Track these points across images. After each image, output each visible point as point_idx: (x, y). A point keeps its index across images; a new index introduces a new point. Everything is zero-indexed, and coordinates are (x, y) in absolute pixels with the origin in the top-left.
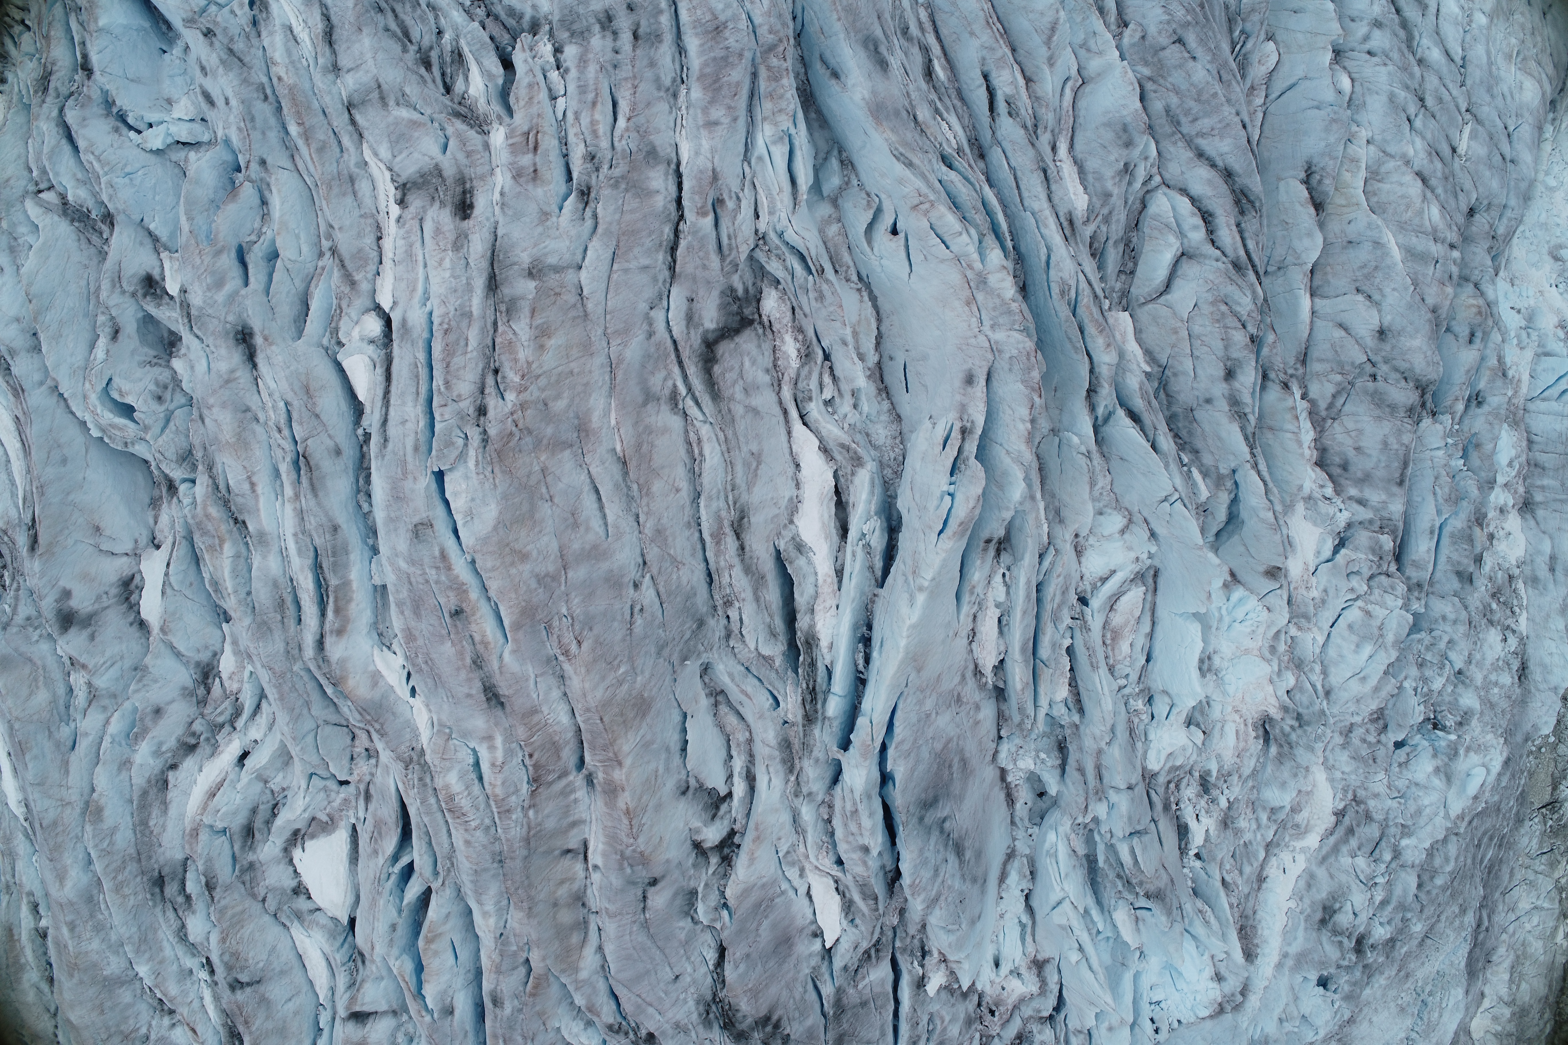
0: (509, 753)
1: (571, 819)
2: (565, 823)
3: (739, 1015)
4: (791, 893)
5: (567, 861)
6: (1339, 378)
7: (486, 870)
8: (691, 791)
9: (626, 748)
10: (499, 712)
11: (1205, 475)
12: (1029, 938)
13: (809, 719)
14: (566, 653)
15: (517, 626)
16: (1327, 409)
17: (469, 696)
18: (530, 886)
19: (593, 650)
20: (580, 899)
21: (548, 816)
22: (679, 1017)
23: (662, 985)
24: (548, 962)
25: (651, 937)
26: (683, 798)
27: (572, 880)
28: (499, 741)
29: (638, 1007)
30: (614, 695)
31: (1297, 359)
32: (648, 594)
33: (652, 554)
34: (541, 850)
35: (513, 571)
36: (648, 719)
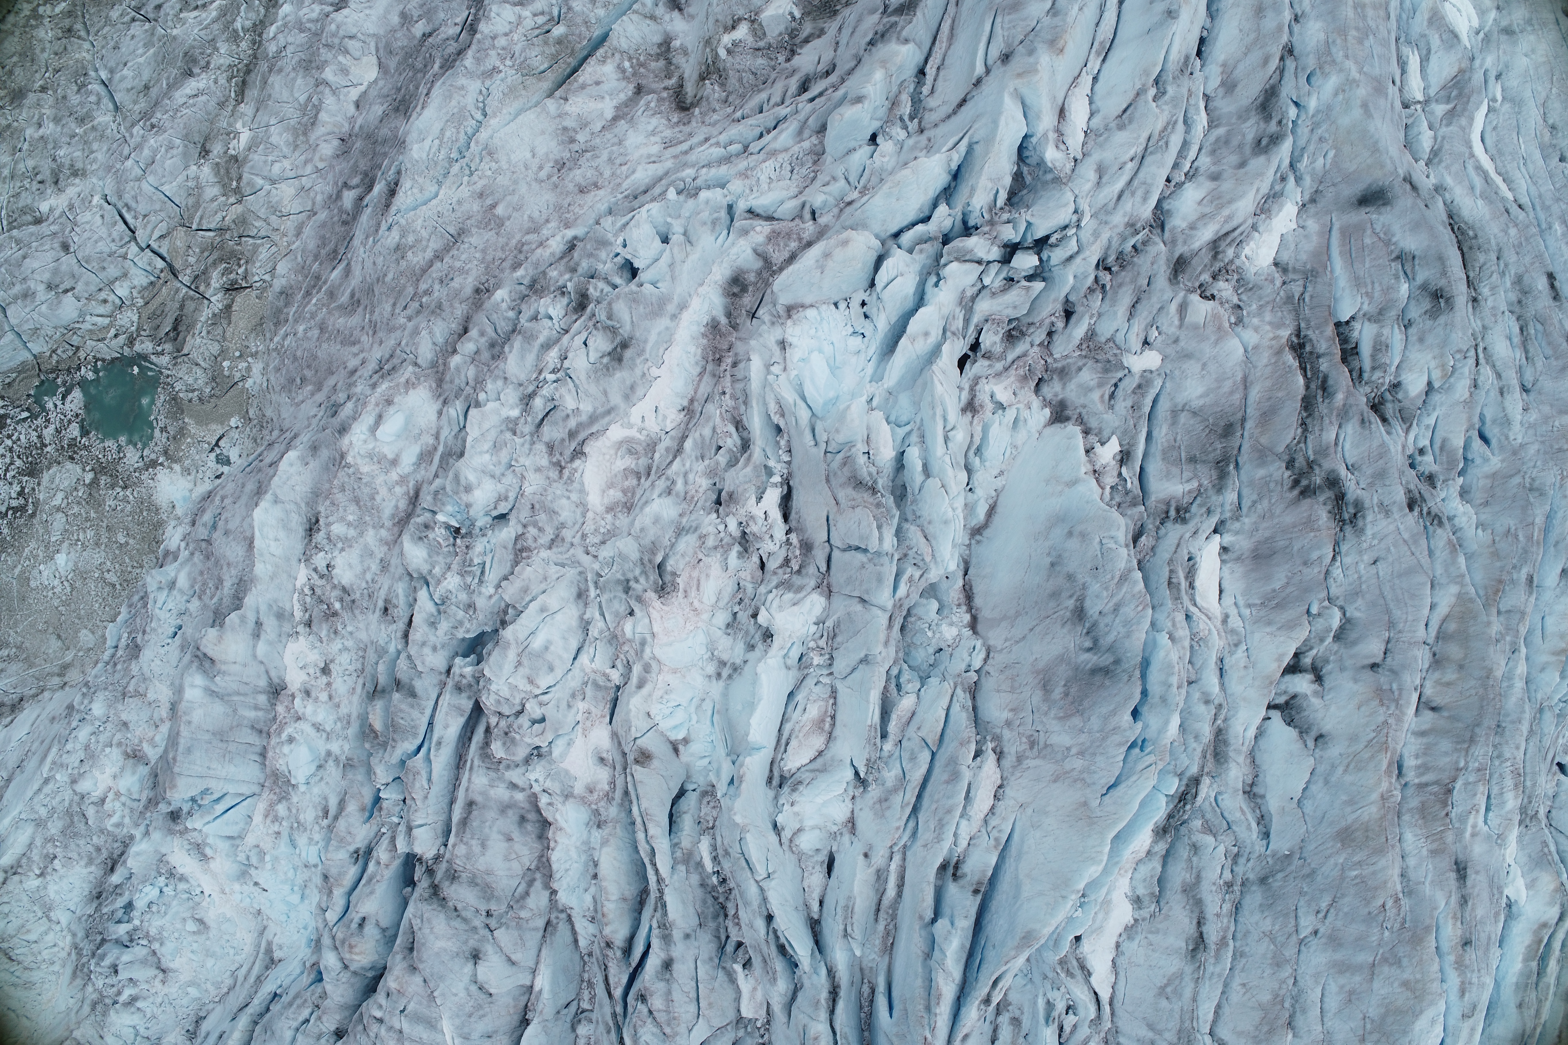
0: (1463, 819)
1: (1425, 740)
2: (1430, 739)
3: (1329, 507)
4: (1241, 603)
5: (1438, 701)
6: (523, 914)
7: (1513, 722)
8: (1314, 734)
9: (1374, 809)
10: (1461, 857)
11: (700, 865)
12: (977, 441)
13: (1196, 781)
14: (1397, 900)
15: (1427, 929)
16: (534, 880)
17: (1477, 873)
18: (1482, 699)
19: (1374, 897)
20: (1437, 661)
21: (1446, 754)
22: (1384, 523)
23: (1390, 559)
24: (1485, 619)
25: (1388, 611)
26: (1324, 731)
27: (1438, 683)
28: (1468, 835)
29: (1415, 542)
30: (1369, 856)
31: (555, 928)
32: (1307, 923)
33: (1290, 952)
34: (1460, 725)
35: (1418, 976)
36: (1343, 824)
